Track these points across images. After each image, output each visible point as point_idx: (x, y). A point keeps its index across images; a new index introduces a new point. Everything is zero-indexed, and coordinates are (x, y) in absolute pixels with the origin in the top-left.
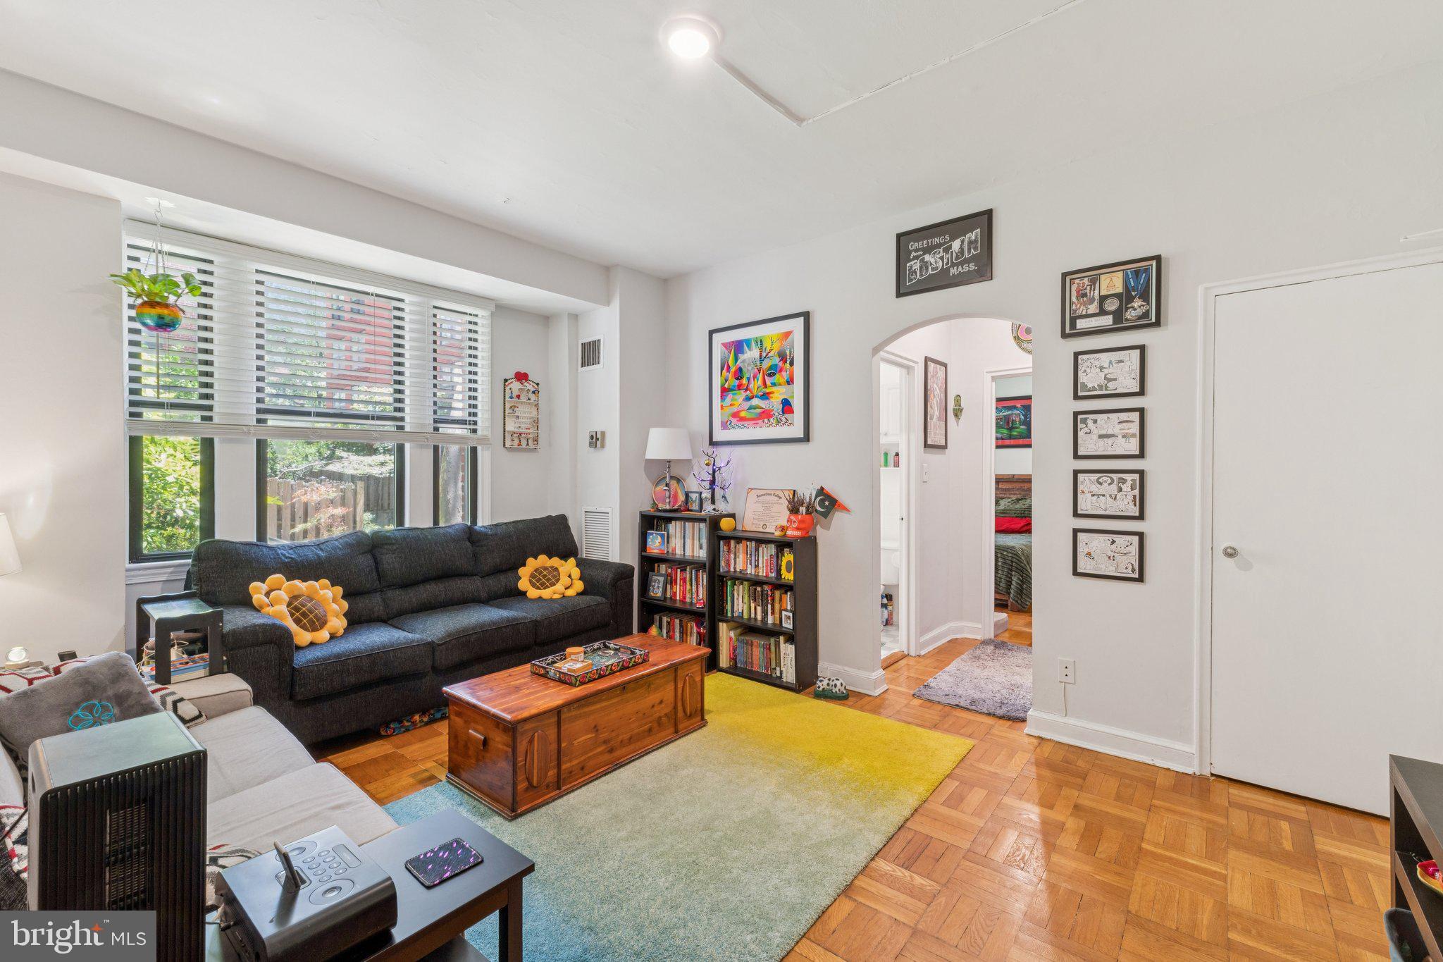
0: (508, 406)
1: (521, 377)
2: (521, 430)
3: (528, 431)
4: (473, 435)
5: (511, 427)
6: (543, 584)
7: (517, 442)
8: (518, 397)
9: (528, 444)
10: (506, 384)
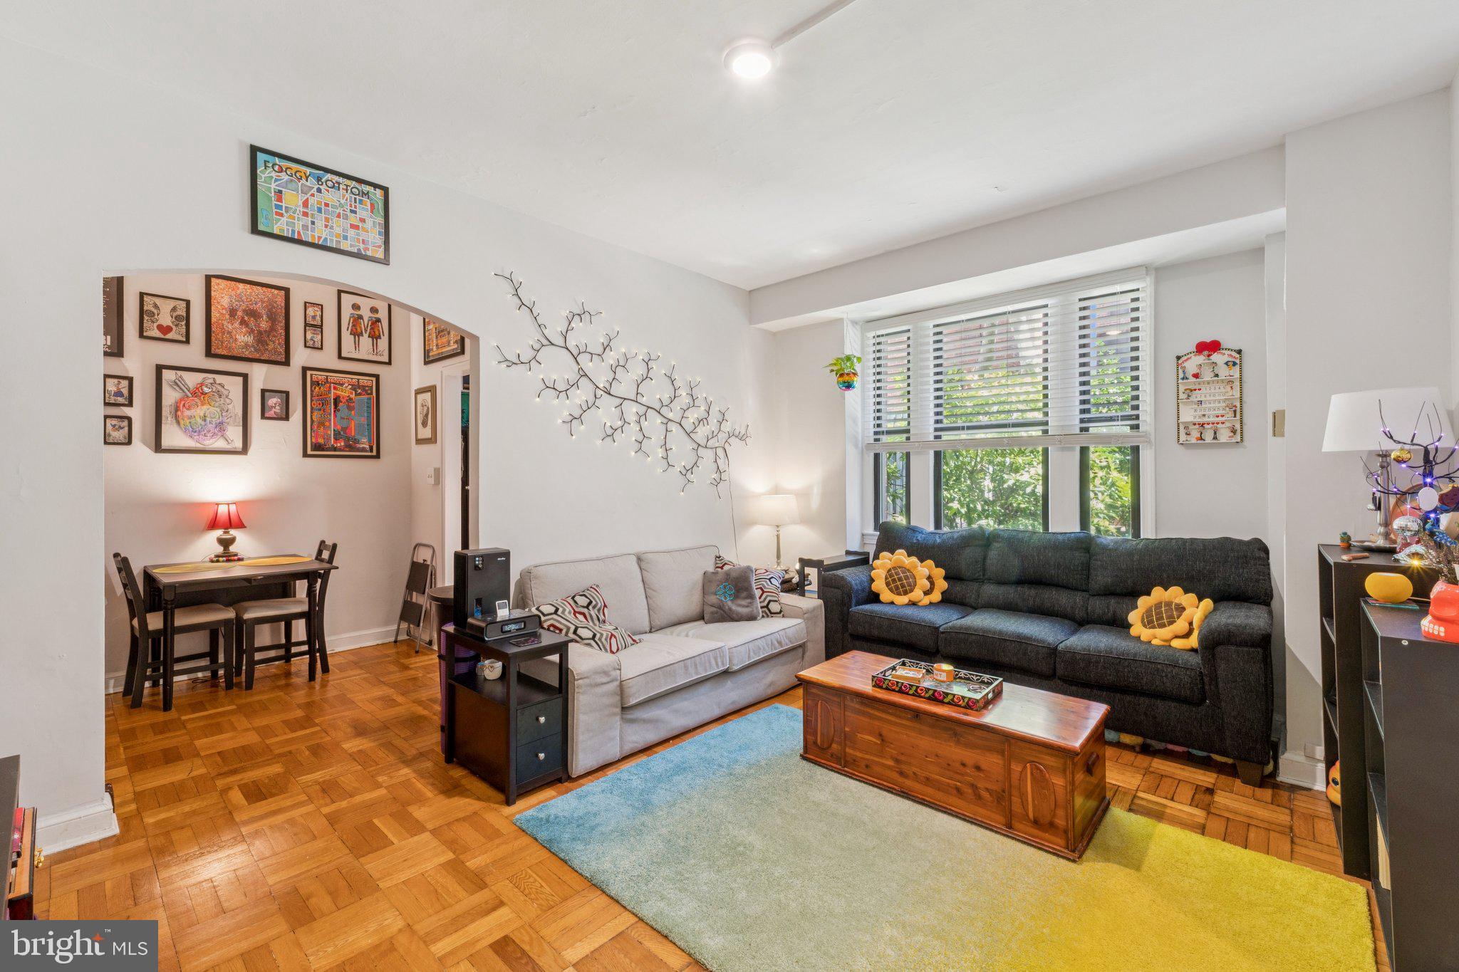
0: (1182, 389)
1: (1210, 347)
2: (1205, 420)
3: (1220, 419)
4: (1134, 433)
5: (1188, 415)
6: (1150, 622)
7: (1195, 434)
8: (1196, 376)
9: (1215, 438)
10: (1180, 362)
